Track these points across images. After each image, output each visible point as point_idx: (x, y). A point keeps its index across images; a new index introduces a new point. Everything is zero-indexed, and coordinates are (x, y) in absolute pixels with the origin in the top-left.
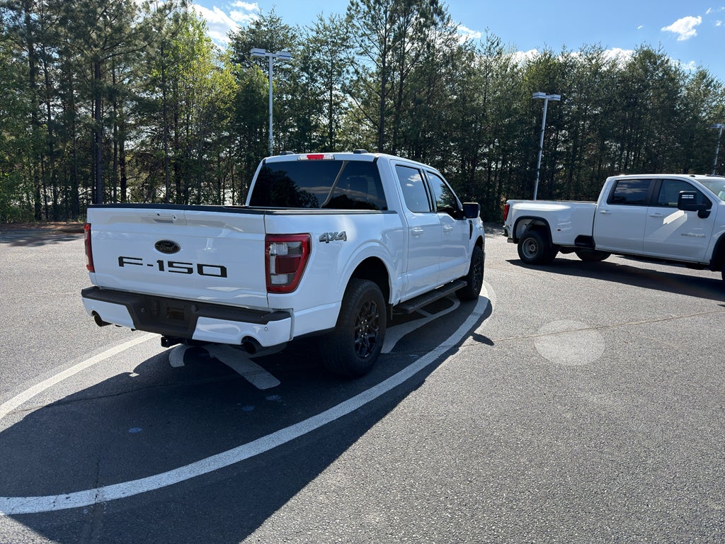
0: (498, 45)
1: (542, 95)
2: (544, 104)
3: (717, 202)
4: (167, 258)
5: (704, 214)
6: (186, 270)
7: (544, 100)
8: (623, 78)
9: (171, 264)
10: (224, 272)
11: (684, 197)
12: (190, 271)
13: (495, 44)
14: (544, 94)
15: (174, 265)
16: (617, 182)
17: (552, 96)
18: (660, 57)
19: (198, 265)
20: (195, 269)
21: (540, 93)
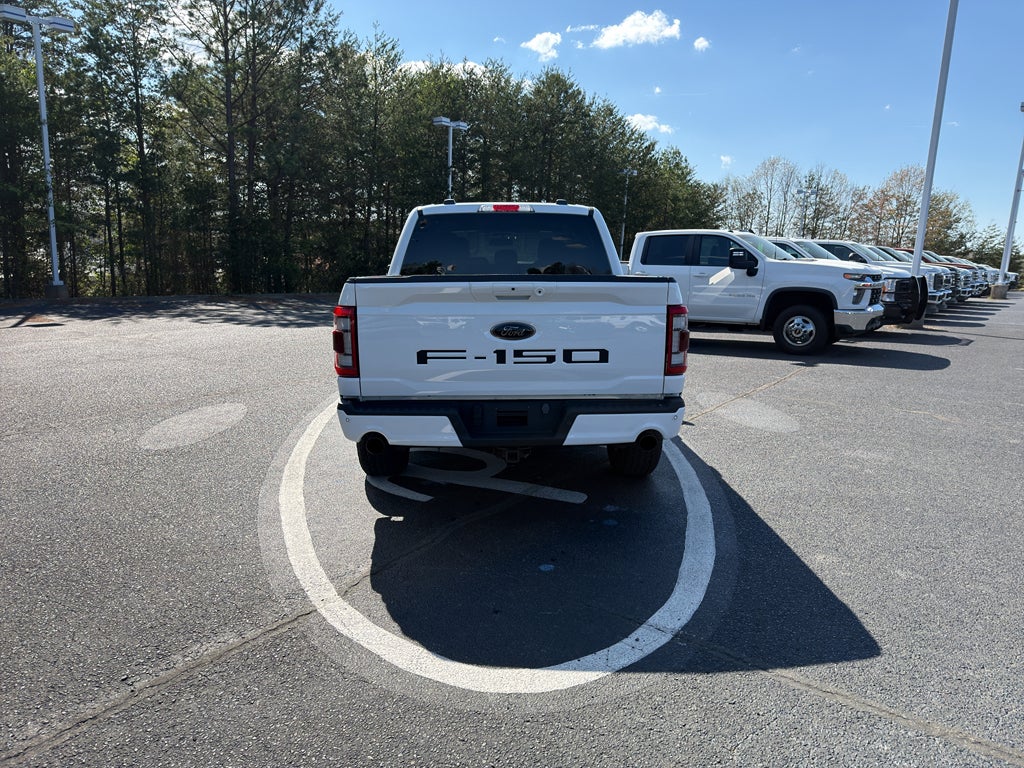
0: (393, 48)
1: (446, 121)
2: (447, 134)
3: (763, 259)
4: (510, 346)
5: (752, 272)
6: (545, 359)
7: (447, 127)
8: (530, 107)
9: (518, 353)
10: (604, 356)
11: (735, 254)
12: (551, 359)
13: (389, 47)
14: (448, 120)
15: (524, 354)
16: (650, 238)
17: (457, 123)
18: (572, 85)
19: (565, 351)
20: (560, 356)
21: (444, 119)
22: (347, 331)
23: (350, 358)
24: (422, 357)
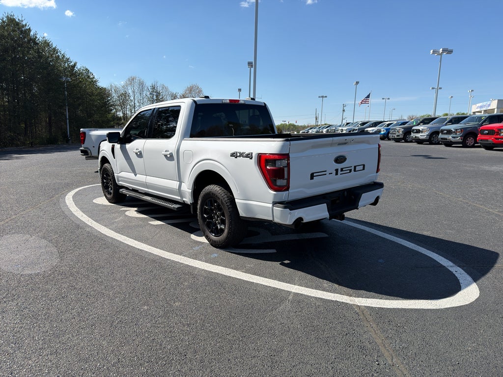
4: (339, 166)
6: (349, 171)
9: (342, 170)
20: (353, 169)
22: (285, 167)
23: (286, 180)
24: (312, 177)
